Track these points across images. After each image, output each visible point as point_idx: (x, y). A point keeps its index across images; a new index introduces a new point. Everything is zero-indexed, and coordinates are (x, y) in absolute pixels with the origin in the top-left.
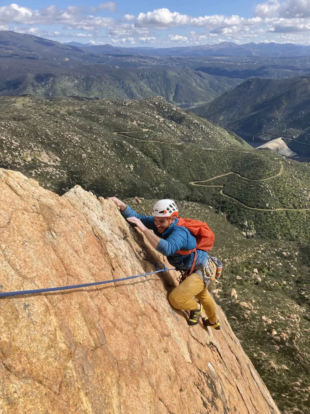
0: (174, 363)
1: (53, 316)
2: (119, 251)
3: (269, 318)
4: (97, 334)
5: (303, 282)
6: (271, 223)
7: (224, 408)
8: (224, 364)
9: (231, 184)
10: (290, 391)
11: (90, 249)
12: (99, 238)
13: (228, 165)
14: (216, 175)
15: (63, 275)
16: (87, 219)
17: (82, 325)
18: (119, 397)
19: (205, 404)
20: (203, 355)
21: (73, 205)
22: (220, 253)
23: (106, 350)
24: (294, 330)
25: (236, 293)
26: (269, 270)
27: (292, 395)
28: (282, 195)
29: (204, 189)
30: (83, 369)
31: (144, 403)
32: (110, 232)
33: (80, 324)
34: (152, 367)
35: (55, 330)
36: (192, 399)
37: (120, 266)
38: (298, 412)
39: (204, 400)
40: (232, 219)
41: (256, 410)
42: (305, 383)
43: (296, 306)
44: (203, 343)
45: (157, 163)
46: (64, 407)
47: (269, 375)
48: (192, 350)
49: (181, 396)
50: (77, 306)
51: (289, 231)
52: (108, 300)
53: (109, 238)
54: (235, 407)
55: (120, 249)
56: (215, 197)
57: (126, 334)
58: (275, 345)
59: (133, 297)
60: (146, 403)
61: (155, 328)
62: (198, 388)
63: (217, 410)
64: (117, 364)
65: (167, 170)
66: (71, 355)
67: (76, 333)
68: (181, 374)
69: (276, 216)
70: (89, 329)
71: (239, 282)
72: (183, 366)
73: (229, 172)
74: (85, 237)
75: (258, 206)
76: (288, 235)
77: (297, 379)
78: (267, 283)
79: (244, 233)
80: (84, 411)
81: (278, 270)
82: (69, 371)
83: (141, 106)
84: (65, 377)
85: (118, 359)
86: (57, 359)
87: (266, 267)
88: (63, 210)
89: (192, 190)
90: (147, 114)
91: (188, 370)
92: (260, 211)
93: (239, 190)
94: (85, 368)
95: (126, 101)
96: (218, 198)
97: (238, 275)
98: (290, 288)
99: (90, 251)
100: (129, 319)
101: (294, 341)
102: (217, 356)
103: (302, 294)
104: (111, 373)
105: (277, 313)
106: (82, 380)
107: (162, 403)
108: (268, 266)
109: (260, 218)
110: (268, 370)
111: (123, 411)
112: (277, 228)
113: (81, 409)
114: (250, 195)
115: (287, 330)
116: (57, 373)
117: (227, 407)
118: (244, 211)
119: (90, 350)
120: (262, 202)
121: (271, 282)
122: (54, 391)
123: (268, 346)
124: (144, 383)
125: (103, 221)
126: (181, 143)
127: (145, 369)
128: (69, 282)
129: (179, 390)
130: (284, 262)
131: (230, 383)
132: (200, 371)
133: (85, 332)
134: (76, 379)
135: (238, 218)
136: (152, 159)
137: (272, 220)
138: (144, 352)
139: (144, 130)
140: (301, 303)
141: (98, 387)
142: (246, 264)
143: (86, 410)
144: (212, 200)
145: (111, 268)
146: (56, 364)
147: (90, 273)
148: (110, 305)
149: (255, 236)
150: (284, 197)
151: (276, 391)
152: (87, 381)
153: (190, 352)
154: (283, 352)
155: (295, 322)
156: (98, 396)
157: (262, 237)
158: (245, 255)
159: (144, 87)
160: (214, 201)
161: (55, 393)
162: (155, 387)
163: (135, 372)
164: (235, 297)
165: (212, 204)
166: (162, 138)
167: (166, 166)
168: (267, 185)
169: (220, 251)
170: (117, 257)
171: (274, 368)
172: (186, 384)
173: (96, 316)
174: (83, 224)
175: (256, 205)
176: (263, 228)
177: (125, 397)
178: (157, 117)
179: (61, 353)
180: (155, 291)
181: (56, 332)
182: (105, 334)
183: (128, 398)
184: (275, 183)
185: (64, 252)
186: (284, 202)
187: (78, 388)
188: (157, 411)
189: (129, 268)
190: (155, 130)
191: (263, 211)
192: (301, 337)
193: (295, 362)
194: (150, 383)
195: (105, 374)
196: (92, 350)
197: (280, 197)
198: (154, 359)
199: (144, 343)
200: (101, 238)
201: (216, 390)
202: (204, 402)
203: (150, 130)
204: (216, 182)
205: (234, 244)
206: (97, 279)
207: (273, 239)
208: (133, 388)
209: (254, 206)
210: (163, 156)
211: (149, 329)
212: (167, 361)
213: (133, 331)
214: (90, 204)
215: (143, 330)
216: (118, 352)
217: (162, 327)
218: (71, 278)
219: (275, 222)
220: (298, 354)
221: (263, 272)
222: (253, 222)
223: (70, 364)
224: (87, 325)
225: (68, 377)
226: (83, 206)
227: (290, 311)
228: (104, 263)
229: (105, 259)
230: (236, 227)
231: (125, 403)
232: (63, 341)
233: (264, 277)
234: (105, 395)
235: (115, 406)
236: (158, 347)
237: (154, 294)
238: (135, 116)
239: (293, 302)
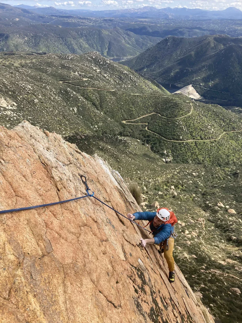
0: (111, 262)
1: (2, 232)
2: (63, 175)
3: (183, 222)
4: (44, 244)
5: (208, 195)
6: (184, 151)
7: (151, 292)
8: (150, 259)
9: (154, 122)
10: (198, 273)
11: (37, 174)
12: (45, 165)
13: (151, 107)
14: (142, 115)
15: (12, 197)
16: (33, 149)
17: (30, 238)
18: (64, 294)
19: (136, 291)
20: (134, 254)
21: (21, 137)
22: (146, 175)
23: (52, 257)
24: (201, 229)
25: (158, 204)
26: (182, 187)
27: (199, 276)
28: (192, 129)
29: (134, 126)
30: (32, 275)
31: (87, 296)
32: (55, 159)
33: (28, 237)
34: (93, 267)
35: (4, 244)
36: (126, 288)
37: (65, 187)
38: (204, 287)
39: (136, 288)
40: (155, 149)
41: (175, 290)
42: (208, 266)
43: (203, 212)
44: (135, 244)
45: (95, 106)
46: (14, 310)
47: (183, 263)
48: (126, 250)
49: (117, 287)
50: (26, 222)
51: (197, 157)
52: (54, 215)
53: (54, 164)
54: (159, 290)
55: (64, 173)
56: (142, 132)
57: (71, 242)
58: (187, 241)
59: (76, 212)
60: (88, 296)
61: (95, 235)
62: (131, 279)
63: (146, 294)
64: (63, 267)
65: (104, 111)
66: (19, 265)
67: (25, 245)
68: (117, 270)
69: (188, 146)
70: (36, 241)
71: (160, 196)
72: (118, 263)
73: (152, 112)
74: (32, 164)
75: (175, 138)
76: (196, 160)
77: (203, 264)
78: (181, 196)
79: (164, 160)
80: (33, 311)
81: (189, 186)
82: (18, 278)
83: (81, 59)
84: (14, 284)
85: (63, 263)
86: (6, 269)
87: (180, 185)
88: (11, 141)
89: (124, 128)
90: (86, 66)
91: (122, 266)
92: (175, 142)
93: (160, 127)
94: (33, 274)
95: (69, 55)
96: (144, 133)
97: (160, 191)
98: (198, 199)
99: (37, 175)
100: (73, 230)
101: (201, 237)
102: (145, 253)
103: (207, 203)
104: (57, 275)
105: (189, 218)
106: (30, 284)
107: (102, 295)
108: (182, 183)
109: (176, 147)
110: (182, 259)
111: (68, 305)
112: (188, 154)
113: (30, 309)
114: (168, 130)
115: (196, 230)
116: (6, 281)
117: (153, 291)
118: (164, 143)
119: (38, 258)
120: (178, 135)
121: (184, 196)
122: (3, 297)
123: (182, 242)
124: (86, 281)
125: (49, 150)
126: (114, 89)
127: (87, 269)
128: (18, 202)
129: (115, 283)
130: (194, 180)
131: (155, 273)
132: (132, 266)
133: (33, 244)
134: (24, 284)
135: (159, 148)
136: (91, 103)
137: (185, 149)
138: (86, 256)
139: (85, 79)
140: (206, 210)
141: (45, 288)
142: (165, 183)
143: (35, 309)
144: (140, 135)
145: (56, 189)
146: (5, 274)
147: (37, 194)
148: (56, 219)
149: (172, 161)
150: (194, 131)
151: (188, 274)
152: (35, 285)
153: (124, 252)
154: (193, 246)
155: (202, 224)
156: (45, 297)
157: (177, 162)
158: (165, 176)
159: (83, 44)
160: (141, 135)
161: (5, 298)
162: (96, 283)
163: (79, 272)
164: (157, 208)
165: (140, 138)
166: (99, 85)
167: (103, 108)
168: (181, 122)
169: (146, 174)
170: (62, 180)
171: (186, 258)
172: (121, 277)
173: (43, 229)
174: (30, 153)
175: (173, 138)
176: (178, 155)
177: (70, 294)
178: (94, 68)
179: (10, 264)
180: (95, 206)
181: (5, 246)
182: (52, 244)
183: (72, 294)
184: (187, 121)
185: (13, 177)
186: (194, 134)
187: (27, 291)
188: (98, 301)
189: (73, 189)
190: (93, 79)
191: (178, 142)
192: (206, 234)
193: (201, 252)
194: (91, 280)
195: (52, 277)
196: (39, 258)
197: (191, 130)
198: (94, 261)
199: (86, 248)
200: (47, 165)
201: (145, 279)
202: (135, 289)
203: (89, 79)
204: (142, 121)
205: (156, 168)
206: (44, 198)
207: (185, 163)
208: (77, 285)
209: (172, 139)
210: (101, 100)
211: (90, 237)
212: (106, 260)
213: (77, 240)
214: (36, 136)
215: (85, 238)
216: (63, 258)
217: (101, 234)
218: (19, 198)
219: (187, 150)
220: (204, 246)
221: (178, 188)
222: (170, 151)
223: (19, 272)
224: (35, 238)
225: (17, 283)
226: (30, 138)
227: (198, 216)
228: (49, 185)
229: (51, 182)
230: (158, 155)
231: (70, 299)
232: (12, 253)
233: (179, 192)
234: (52, 295)
235: (61, 303)
236: (98, 250)
237: (94, 208)
238: (76, 68)
239: (201, 210)
